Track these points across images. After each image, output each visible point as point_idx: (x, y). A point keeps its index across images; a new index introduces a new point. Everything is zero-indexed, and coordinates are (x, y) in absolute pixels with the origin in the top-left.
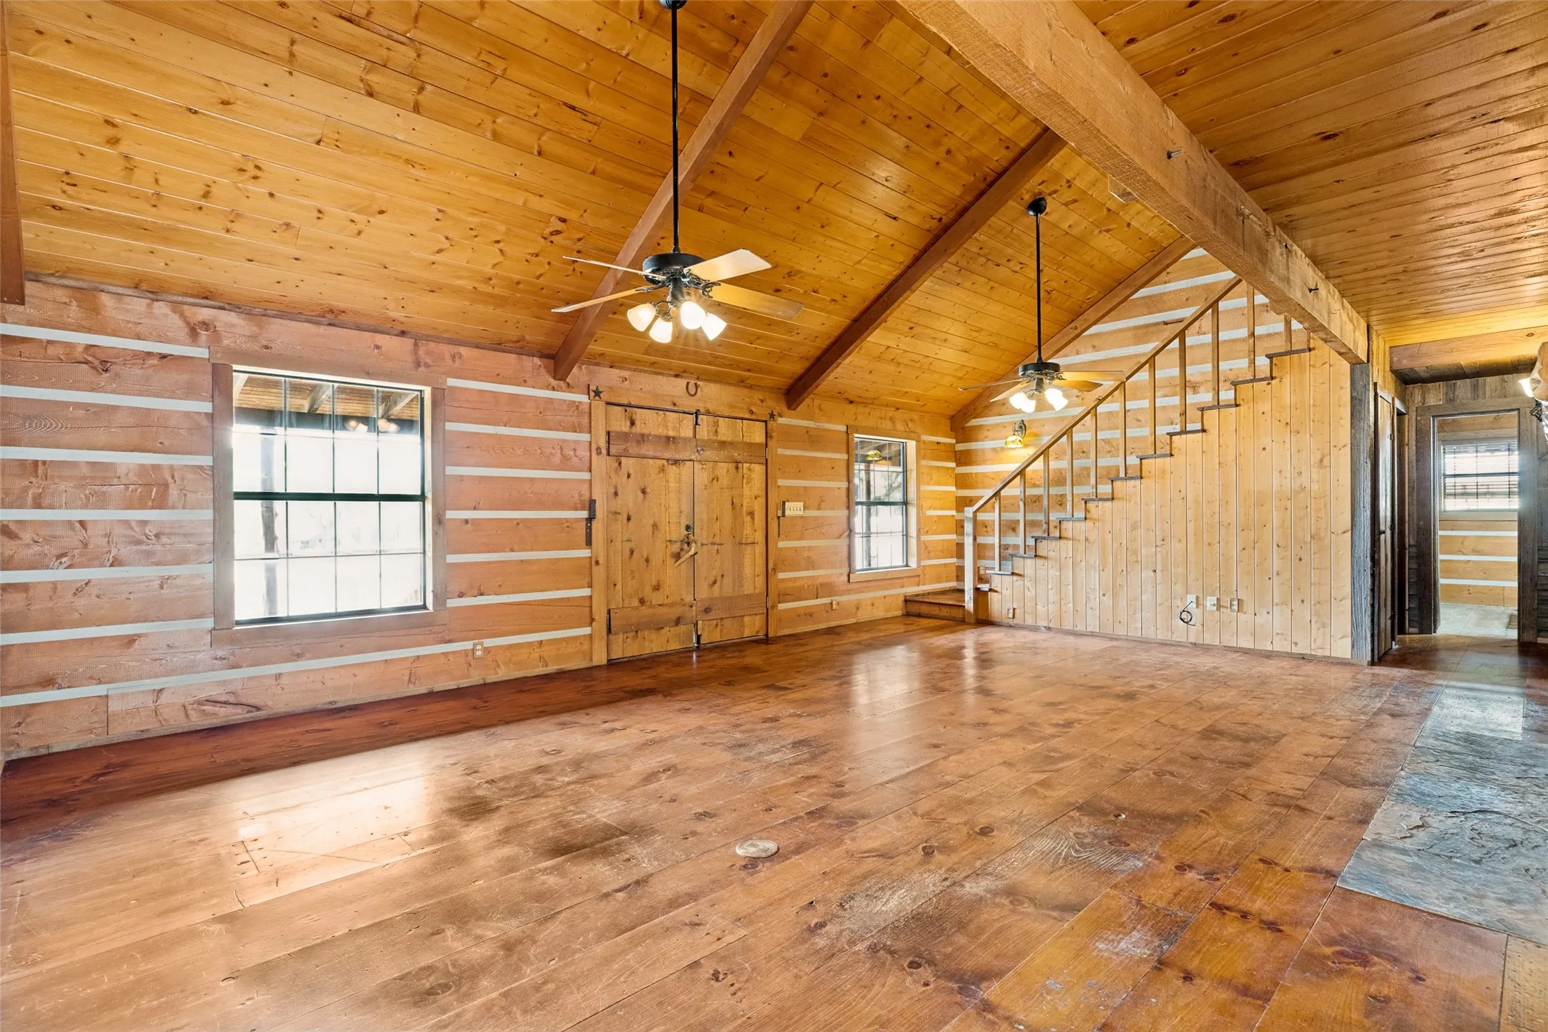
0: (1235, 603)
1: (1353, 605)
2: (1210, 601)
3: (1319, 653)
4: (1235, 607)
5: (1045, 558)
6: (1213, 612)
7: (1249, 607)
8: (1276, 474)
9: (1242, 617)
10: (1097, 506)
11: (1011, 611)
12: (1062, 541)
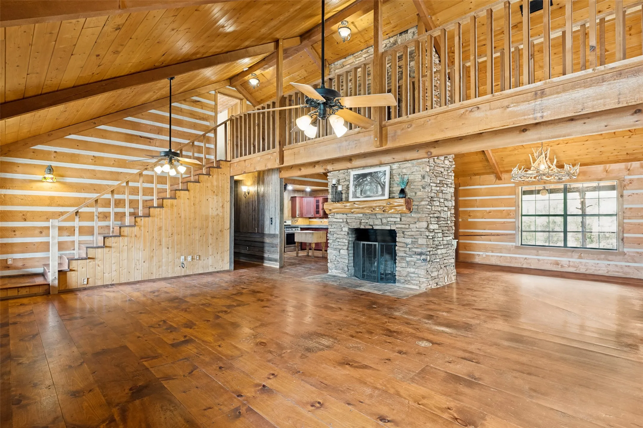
0: (198, 257)
1: (230, 252)
2: (189, 258)
3: (222, 270)
4: (198, 259)
5: (110, 247)
6: (190, 262)
7: (202, 258)
8: (210, 209)
9: (200, 262)
10: (141, 220)
11: (86, 280)
12: (121, 238)
